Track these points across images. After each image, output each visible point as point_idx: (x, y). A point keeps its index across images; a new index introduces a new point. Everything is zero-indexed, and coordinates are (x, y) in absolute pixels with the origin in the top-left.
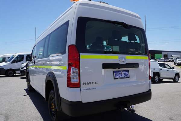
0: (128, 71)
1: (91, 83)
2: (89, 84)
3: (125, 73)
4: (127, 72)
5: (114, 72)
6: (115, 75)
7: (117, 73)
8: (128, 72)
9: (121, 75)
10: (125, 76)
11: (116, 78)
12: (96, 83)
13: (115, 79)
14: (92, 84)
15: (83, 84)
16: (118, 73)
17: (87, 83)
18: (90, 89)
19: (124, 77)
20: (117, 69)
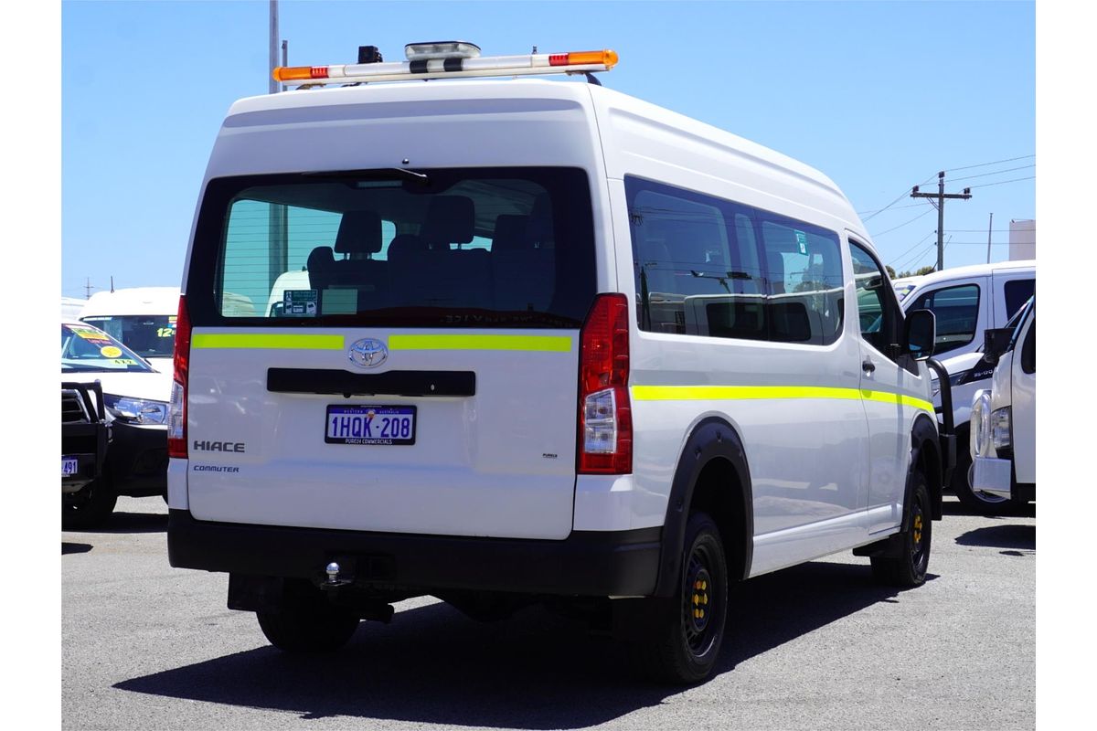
0: (412, 410)
1: (220, 444)
2: (213, 448)
3: (391, 417)
4: (401, 417)
5: (332, 409)
6: (335, 421)
7: (346, 416)
8: (410, 417)
9: (367, 426)
10: (388, 431)
11: (338, 436)
12: (238, 448)
13: (328, 440)
14: (225, 450)
15: (196, 445)
16: (353, 416)
17: (208, 443)
18: (216, 469)
19: (384, 440)
20: (338, 399)
